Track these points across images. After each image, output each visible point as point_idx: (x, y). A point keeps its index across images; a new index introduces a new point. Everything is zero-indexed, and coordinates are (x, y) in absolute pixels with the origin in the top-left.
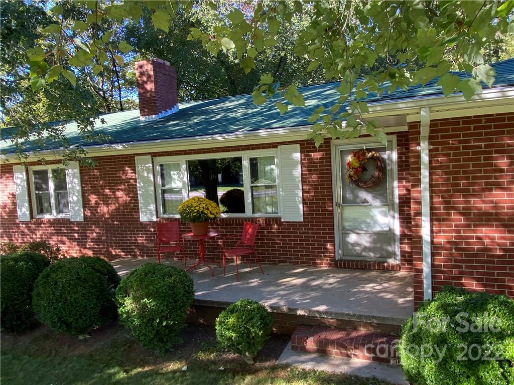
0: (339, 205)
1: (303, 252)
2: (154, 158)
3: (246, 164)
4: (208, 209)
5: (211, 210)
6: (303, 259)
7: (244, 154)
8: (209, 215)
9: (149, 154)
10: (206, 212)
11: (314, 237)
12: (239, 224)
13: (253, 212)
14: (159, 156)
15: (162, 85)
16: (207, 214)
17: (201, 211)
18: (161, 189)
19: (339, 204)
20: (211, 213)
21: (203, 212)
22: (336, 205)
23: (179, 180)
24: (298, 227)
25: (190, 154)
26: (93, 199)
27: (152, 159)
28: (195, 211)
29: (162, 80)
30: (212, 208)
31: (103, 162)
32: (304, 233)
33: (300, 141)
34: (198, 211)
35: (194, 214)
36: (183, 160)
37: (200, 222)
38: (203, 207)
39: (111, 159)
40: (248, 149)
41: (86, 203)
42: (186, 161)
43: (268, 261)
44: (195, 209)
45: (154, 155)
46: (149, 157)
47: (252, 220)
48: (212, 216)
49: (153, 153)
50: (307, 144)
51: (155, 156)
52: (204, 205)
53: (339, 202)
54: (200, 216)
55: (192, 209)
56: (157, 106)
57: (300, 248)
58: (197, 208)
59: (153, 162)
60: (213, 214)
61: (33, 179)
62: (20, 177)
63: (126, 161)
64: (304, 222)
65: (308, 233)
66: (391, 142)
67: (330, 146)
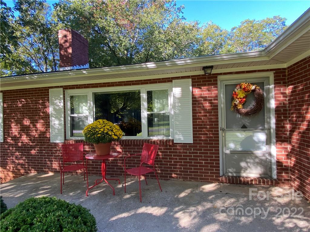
0: (223, 130)
1: (191, 169)
2: (66, 91)
3: (144, 96)
4: (112, 131)
5: (114, 131)
6: (192, 175)
7: (142, 88)
8: (113, 136)
9: (61, 87)
10: (110, 133)
11: (202, 157)
12: (137, 145)
13: (148, 135)
14: (70, 88)
15: (77, 48)
16: (111, 136)
17: (105, 132)
18: (70, 117)
19: (223, 128)
20: (115, 135)
21: (107, 133)
22: (221, 130)
24: (188, 148)
25: (97, 87)
27: (64, 91)
28: (100, 132)
29: (78, 44)
30: (116, 130)
31: (22, 94)
32: (193, 153)
33: (192, 76)
34: (103, 132)
35: (98, 135)
36: (90, 92)
37: (104, 143)
38: (108, 129)
39: (30, 91)
40: (147, 83)
41: (6, 127)
42: (93, 93)
43: (161, 177)
44: (100, 131)
45: (65, 88)
46: (61, 89)
47: (149, 144)
48: (116, 137)
49: (65, 86)
50: (198, 79)
51: (67, 89)
52: (108, 127)
53: (223, 127)
54: (104, 136)
55: (97, 130)
56: (73, 60)
57: (189, 166)
58: (102, 130)
59: (64, 94)
60: (117, 136)
63: (41, 93)
64: (194, 143)
65: (197, 153)
66: (268, 78)
67: (217, 81)
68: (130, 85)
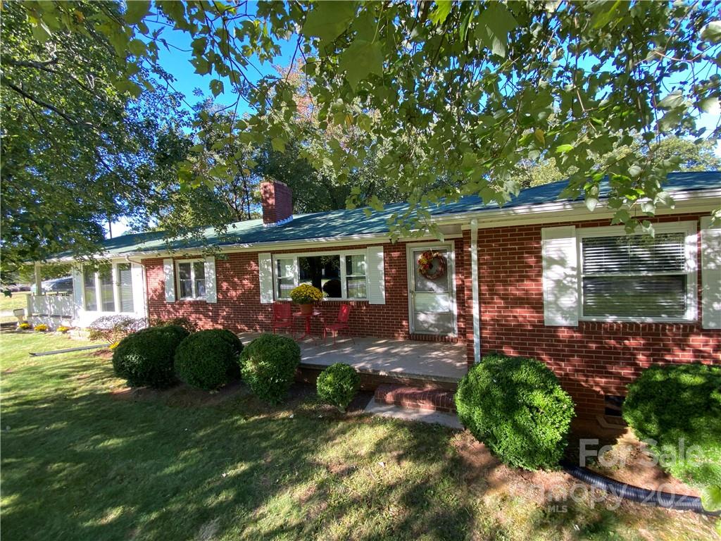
0: (412, 292)
1: (385, 327)
2: (273, 255)
3: (343, 260)
4: (313, 294)
5: (315, 294)
6: (385, 333)
7: (341, 253)
8: (314, 298)
9: (269, 252)
10: (311, 296)
11: (393, 316)
12: (337, 306)
13: (348, 297)
14: (277, 253)
15: (281, 201)
16: (312, 298)
18: (278, 279)
21: (309, 296)
22: (410, 292)
23: (292, 272)
24: (381, 308)
25: (301, 252)
26: (225, 285)
28: (303, 295)
29: (280, 197)
30: (317, 293)
32: (386, 313)
33: (383, 244)
34: (306, 295)
35: (302, 298)
36: (295, 256)
37: (307, 303)
38: (310, 293)
39: (241, 255)
40: (345, 249)
41: (219, 288)
42: (298, 257)
43: (358, 334)
45: (273, 252)
46: (270, 254)
47: (347, 303)
48: (316, 299)
50: (388, 246)
52: (310, 291)
53: (412, 290)
54: (307, 299)
55: (301, 293)
56: (276, 216)
57: (383, 324)
58: (305, 293)
59: (272, 258)
61: (178, 270)
62: (169, 267)
63: (251, 257)
64: (386, 304)
65: (389, 313)
66: (450, 245)
67: (405, 248)
68: (330, 250)
